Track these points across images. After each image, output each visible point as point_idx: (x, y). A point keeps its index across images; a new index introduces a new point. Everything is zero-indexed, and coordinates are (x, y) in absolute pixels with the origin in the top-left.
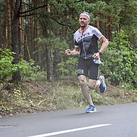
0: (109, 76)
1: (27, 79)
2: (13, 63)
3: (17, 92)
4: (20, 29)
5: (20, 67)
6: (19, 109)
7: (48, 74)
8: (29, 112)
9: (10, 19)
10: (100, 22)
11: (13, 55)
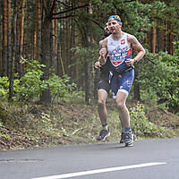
0: (166, 100)
1: (59, 100)
2: (42, 79)
3: (46, 117)
4: (52, 36)
5: (51, 85)
6: (47, 140)
7: (87, 94)
8: (60, 143)
9: (40, 22)
10: (158, 29)
11: (42, 69)
